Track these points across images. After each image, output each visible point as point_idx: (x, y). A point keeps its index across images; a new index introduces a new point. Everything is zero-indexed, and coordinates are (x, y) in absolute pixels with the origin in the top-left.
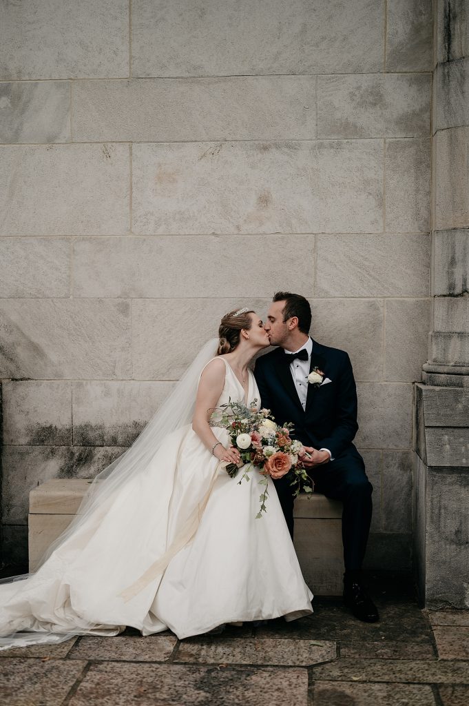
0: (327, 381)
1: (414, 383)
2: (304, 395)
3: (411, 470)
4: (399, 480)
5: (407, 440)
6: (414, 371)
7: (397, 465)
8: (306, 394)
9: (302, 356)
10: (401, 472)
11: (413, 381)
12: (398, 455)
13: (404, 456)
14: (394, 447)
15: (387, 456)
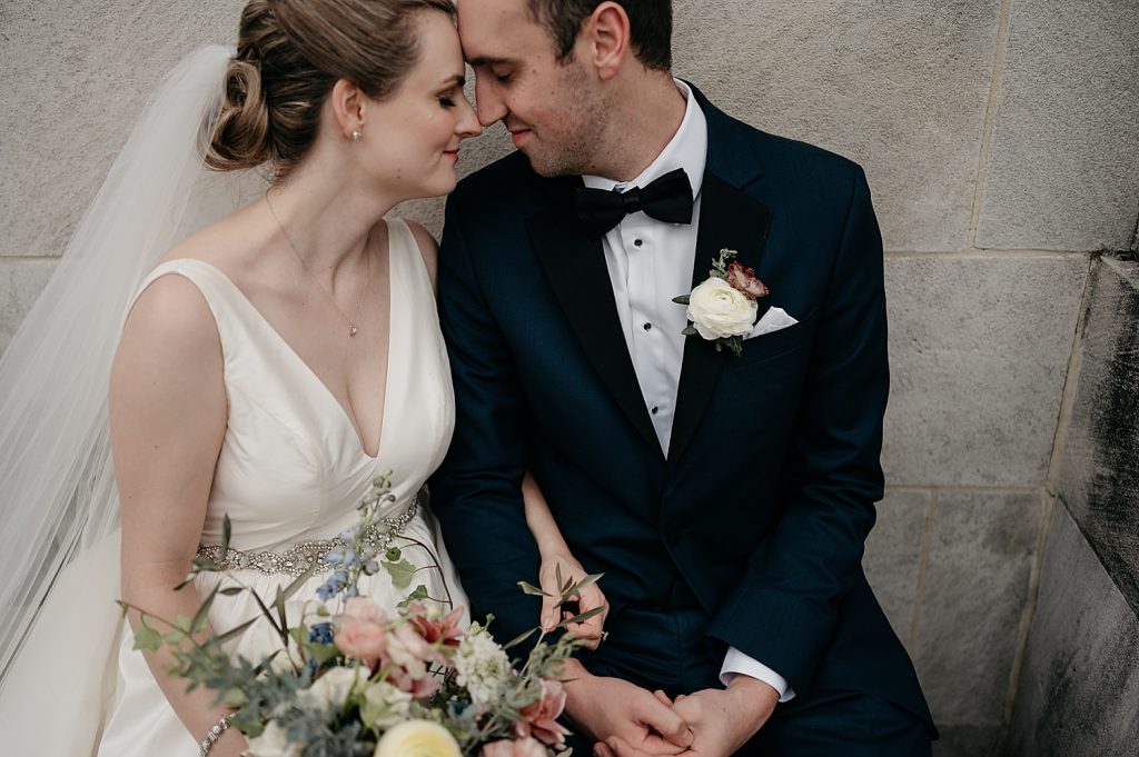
0: (778, 319)
1: (1096, 255)
2: (668, 376)
3: (1030, 553)
4: (982, 581)
5: (1029, 457)
6: (1108, 208)
7: (980, 539)
8: (677, 376)
9: (666, 199)
10: (994, 558)
11: (1096, 246)
12: (989, 504)
13: (1014, 508)
14: (979, 481)
15: (947, 509)
